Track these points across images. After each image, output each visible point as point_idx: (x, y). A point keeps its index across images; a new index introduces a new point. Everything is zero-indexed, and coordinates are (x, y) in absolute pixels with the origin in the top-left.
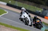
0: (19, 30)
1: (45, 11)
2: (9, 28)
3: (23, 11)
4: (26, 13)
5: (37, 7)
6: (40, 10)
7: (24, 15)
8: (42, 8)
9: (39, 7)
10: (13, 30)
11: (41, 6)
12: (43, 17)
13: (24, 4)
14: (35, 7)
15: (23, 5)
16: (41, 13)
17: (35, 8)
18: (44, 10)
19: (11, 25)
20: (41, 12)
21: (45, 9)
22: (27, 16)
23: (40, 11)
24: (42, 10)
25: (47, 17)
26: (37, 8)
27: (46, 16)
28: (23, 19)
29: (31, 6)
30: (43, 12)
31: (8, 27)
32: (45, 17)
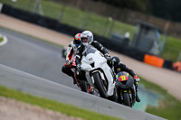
0: (50, 108)
1: (146, 33)
2: (12, 101)
3: (86, 44)
4: (98, 52)
5: (117, 18)
6: (127, 32)
7: (91, 59)
8: (135, 24)
9: (124, 21)
10: (27, 109)
11: (132, 14)
12: (139, 56)
13: (68, 8)
14: (110, 19)
15: (63, 11)
16: (131, 44)
17: (108, 22)
18: (144, 31)
19: (19, 91)
20: (131, 39)
21: (146, 28)
22: (102, 64)
23: (127, 35)
24: (136, 29)
25: (153, 58)
26: (118, 23)
27: (152, 55)
28: (87, 73)
29: (94, 16)
30: (138, 38)
31: (6, 96)
32: (147, 57)
